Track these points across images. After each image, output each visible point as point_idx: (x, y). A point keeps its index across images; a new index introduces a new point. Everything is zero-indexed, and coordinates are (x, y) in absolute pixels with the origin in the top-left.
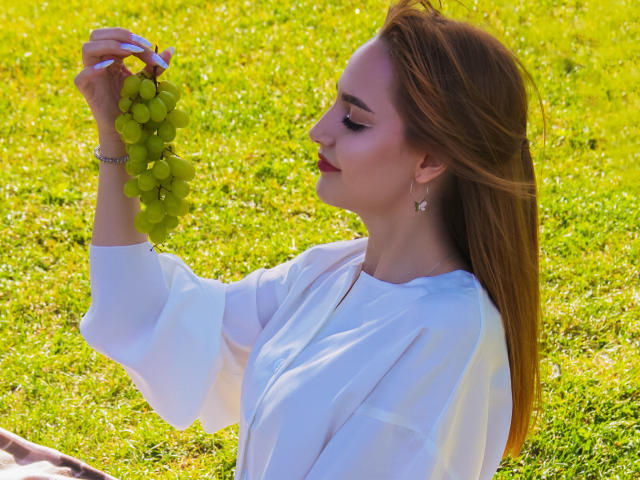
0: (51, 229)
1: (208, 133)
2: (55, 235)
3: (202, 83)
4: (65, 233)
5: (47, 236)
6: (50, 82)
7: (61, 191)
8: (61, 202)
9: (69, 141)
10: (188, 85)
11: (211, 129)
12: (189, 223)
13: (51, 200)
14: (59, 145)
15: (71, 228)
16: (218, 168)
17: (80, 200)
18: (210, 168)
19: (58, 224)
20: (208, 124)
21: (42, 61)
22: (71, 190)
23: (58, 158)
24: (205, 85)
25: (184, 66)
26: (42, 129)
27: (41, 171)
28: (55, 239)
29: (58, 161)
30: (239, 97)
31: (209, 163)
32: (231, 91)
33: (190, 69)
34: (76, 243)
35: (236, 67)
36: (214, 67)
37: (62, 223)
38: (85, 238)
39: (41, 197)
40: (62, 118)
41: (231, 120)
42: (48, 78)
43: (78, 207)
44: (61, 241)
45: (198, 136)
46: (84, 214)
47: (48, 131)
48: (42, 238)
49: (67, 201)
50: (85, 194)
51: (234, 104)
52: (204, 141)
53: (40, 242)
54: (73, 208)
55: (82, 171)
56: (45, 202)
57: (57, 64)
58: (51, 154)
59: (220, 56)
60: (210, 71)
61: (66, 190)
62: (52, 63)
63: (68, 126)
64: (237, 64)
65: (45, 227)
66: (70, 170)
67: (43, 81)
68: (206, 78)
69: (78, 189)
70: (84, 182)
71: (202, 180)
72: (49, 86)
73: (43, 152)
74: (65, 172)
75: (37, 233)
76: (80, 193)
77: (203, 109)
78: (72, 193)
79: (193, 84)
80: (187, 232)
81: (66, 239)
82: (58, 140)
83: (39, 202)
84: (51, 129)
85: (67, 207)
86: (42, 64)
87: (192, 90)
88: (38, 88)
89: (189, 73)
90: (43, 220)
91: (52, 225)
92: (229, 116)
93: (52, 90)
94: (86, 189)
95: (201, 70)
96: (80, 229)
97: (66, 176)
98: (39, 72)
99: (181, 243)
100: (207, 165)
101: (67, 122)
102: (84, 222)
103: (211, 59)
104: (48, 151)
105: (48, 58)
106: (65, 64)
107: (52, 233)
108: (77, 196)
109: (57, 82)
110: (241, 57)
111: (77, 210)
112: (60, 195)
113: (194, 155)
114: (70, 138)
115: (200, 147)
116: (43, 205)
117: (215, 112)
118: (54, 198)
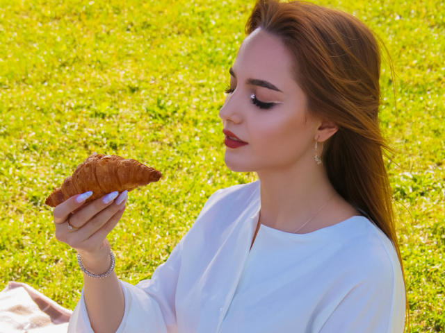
0: (95, 137)
1: (212, 65)
2: (97, 142)
3: (210, 26)
4: (105, 140)
5: (91, 142)
6: (105, 24)
7: (104, 108)
8: (103, 116)
9: (114, 69)
10: (201, 28)
11: (215, 61)
12: (193, 134)
13: (97, 114)
14: (106, 72)
15: (108, 136)
16: (217, 92)
17: (117, 114)
18: (211, 92)
19: (100, 133)
20: (212, 58)
21: (101, 8)
22: (111, 107)
23: (104, 83)
24: (212, 29)
25: (199, 14)
26: (95, 59)
27: (92, 92)
28: (96, 144)
29: (103, 85)
30: (236, 38)
31: (211, 89)
32: (231, 33)
33: (203, 16)
34: (111, 149)
35: (235, 15)
36: (221, 14)
37: (103, 133)
38: (118, 145)
39: (90, 112)
40: (110, 52)
41: (228, 55)
42: (104, 22)
43: (115, 120)
44: (101, 146)
45: (205, 67)
46: (118, 126)
47: (100, 62)
48: (88, 143)
49: (108, 115)
50: (121, 110)
51: (231, 43)
52: (208, 72)
53: (86, 146)
54: (111, 120)
55: (120, 92)
56: (91, 116)
57: (110, 11)
58: (99, 79)
59: (225, 6)
60: (217, 17)
61: (108, 107)
62: (107, 9)
63: (114, 58)
64: (237, 12)
65: (90, 135)
66: (112, 92)
67: (100, 24)
68: (213, 23)
69: (117, 106)
70: (122, 101)
71: (204, 101)
72: (104, 27)
73: (94, 78)
74: (109, 93)
75: (85, 139)
76: (118, 109)
77: (209, 47)
78: (112, 109)
79: (204, 28)
80: (191, 141)
81: (104, 144)
82: (107, 68)
83: (88, 115)
84: (102, 61)
85: (107, 120)
86: (100, 11)
87: (203, 32)
88: (96, 28)
89: (203, 19)
90: (90, 130)
91: (96, 134)
92: (228, 53)
93: (105, 31)
94: (122, 106)
95: (211, 17)
96: (115, 137)
97: (108, 96)
98: (98, 17)
99: (186, 150)
100: (209, 90)
101: (113, 54)
102: (118, 132)
103: (219, 8)
104: (98, 76)
105: (105, 6)
106: (117, 11)
107: (95, 140)
108: (115, 112)
109: (109, 24)
110: (240, 7)
111: (114, 122)
112: (103, 111)
113: (200, 82)
114: (114, 67)
115: (206, 75)
116: (90, 119)
117: (219, 49)
118: (98, 113)
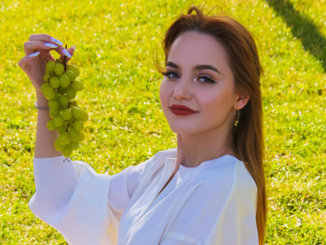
0: (12, 143)
1: (101, 88)
2: (14, 146)
3: (98, 59)
4: (20, 145)
5: (9, 147)
6: (11, 59)
7: (18, 121)
8: (18, 127)
9: (22, 92)
10: (90, 60)
11: (103, 85)
12: (91, 139)
13: (12, 126)
14: (16, 95)
15: (23, 142)
16: (107, 108)
17: (28, 126)
18: (102, 108)
19: (16, 140)
20: (101, 82)
21: (6, 47)
22: (23, 120)
23: (15, 102)
24: (99, 60)
25: (87, 50)
26: (6, 85)
27: (6, 110)
28: (15, 148)
29: (15, 104)
30: (119, 67)
31: (102, 105)
32: (114, 64)
33: (91, 51)
34: (26, 151)
35: (116, 50)
36: (104, 50)
37: (18, 139)
38: (31, 148)
39: (6, 125)
40: (18, 79)
41: (114, 80)
42: (10, 57)
43: (27, 130)
44: (18, 150)
45: (95, 89)
46: (31, 134)
47: (10, 87)
48: (7, 148)
49: (21, 127)
50: (31, 123)
51: (116, 71)
52: (99, 92)
53: (6, 150)
54: (24, 131)
55: (29, 109)
56: (8, 128)
57: (15, 49)
58: (11, 100)
59: (108, 44)
60: (102, 52)
61: (20, 121)
62: (12, 48)
63: (21, 84)
64: (117, 48)
65: (8, 142)
66: (23, 109)
67: (7, 58)
68: (99, 56)
69: (27, 120)
70: (31, 116)
71: (98, 115)
72: (10, 61)
73: (7, 99)
74: (19, 110)
75: (4, 145)
76: (28, 122)
77: (98, 74)
78: (24, 122)
79: (92, 60)
80: (89, 144)
81: (21, 149)
82: (16, 92)
83: (5, 127)
84: (12, 86)
85: (21, 130)
86: (6, 49)
87: (91, 63)
88: (4, 62)
89: (90, 54)
90: (8, 138)
91: (13, 140)
92: (113, 78)
93: (12, 64)
94: (32, 120)
95: (97, 52)
96: (28, 143)
97: (20, 112)
98: (4, 54)
99: (86, 150)
100: (100, 106)
101: (20, 82)
102: (31, 139)
103: (102, 45)
104: (10, 98)
105: (9, 45)
106: (20, 49)
107: (13, 145)
108: (27, 124)
109: (15, 59)
110: (119, 44)
111: (26, 132)
112: (17, 124)
113: (94, 100)
114: (22, 91)
115: (96, 96)
116: (7, 129)
117: (105, 76)
118: (13, 125)
